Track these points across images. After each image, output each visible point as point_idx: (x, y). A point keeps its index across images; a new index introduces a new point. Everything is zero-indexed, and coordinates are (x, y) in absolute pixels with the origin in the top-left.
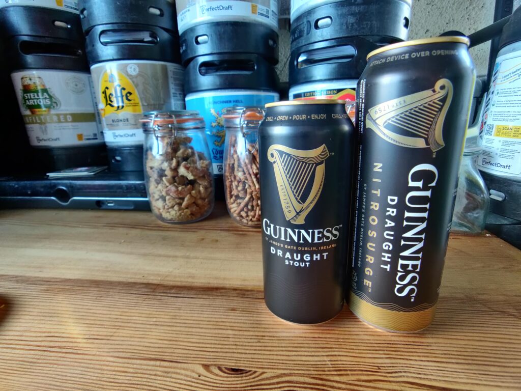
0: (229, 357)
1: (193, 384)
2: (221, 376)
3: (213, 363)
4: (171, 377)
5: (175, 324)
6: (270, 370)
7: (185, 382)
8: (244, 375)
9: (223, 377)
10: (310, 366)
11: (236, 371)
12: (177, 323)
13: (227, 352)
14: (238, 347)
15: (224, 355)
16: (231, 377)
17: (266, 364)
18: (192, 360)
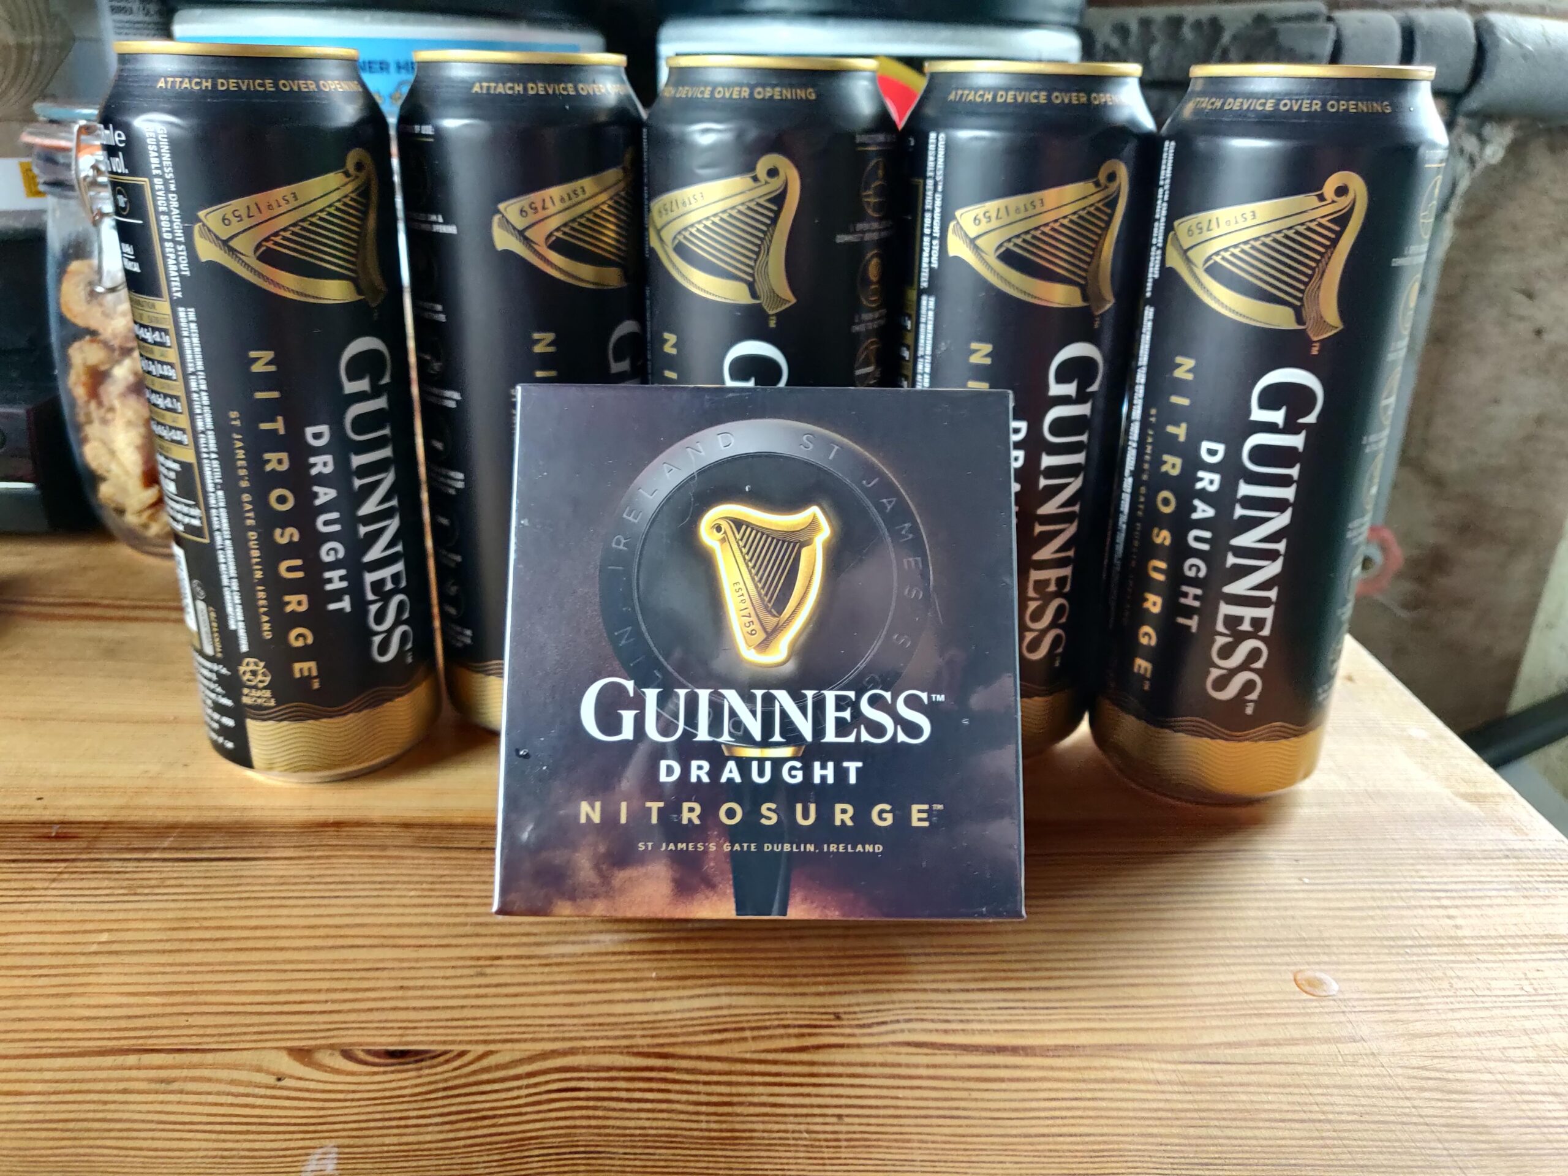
0: (380, 1021)
1: (259, 1101)
2: (353, 1074)
3: (323, 1042)
4: (181, 1092)
5: (186, 946)
6: (509, 1046)
7: (230, 1099)
8: (428, 1063)
9: (360, 1074)
10: (635, 1026)
11: (398, 1056)
12: (192, 940)
13: (371, 1010)
14: (411, 993)
15: (364, 1017)
16: (385, 1073)
17: (498, 1030)
18: (255, 1041)
